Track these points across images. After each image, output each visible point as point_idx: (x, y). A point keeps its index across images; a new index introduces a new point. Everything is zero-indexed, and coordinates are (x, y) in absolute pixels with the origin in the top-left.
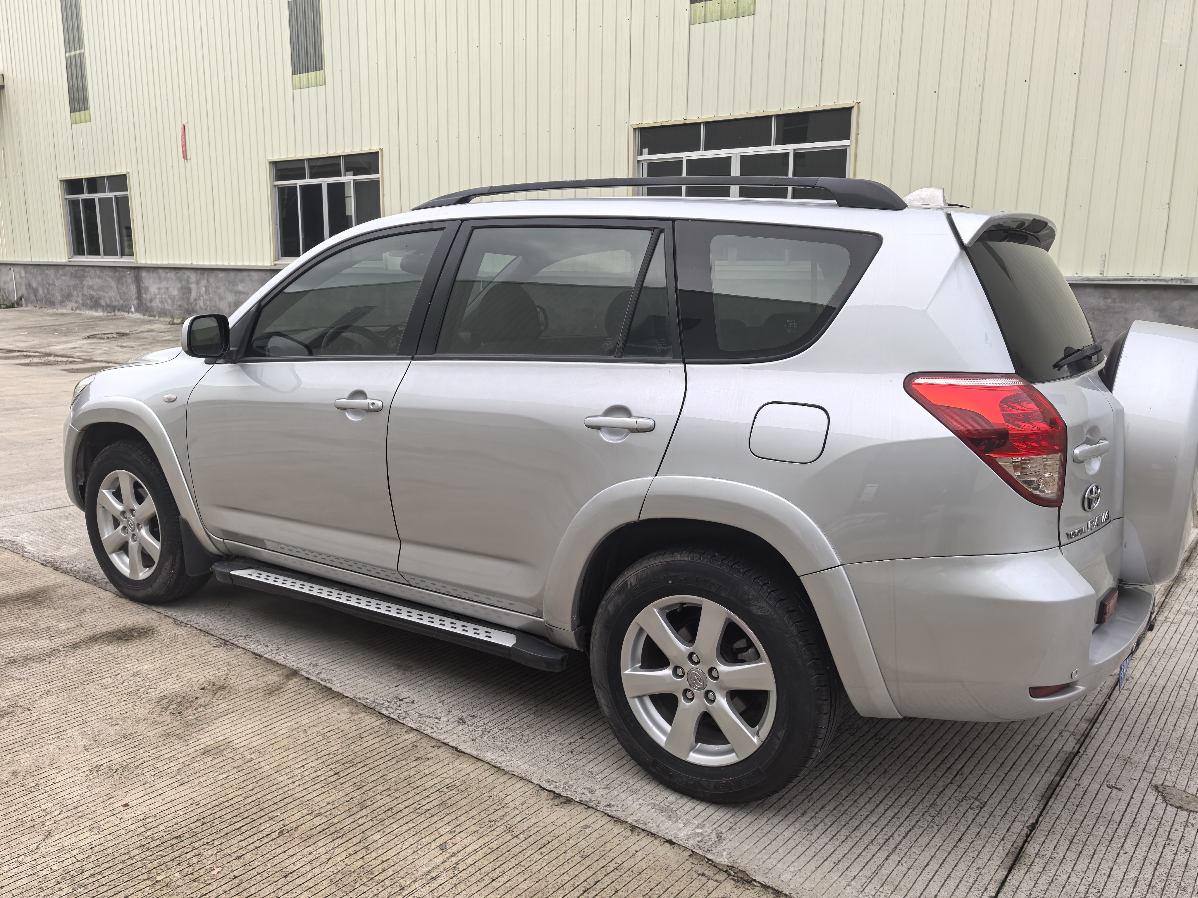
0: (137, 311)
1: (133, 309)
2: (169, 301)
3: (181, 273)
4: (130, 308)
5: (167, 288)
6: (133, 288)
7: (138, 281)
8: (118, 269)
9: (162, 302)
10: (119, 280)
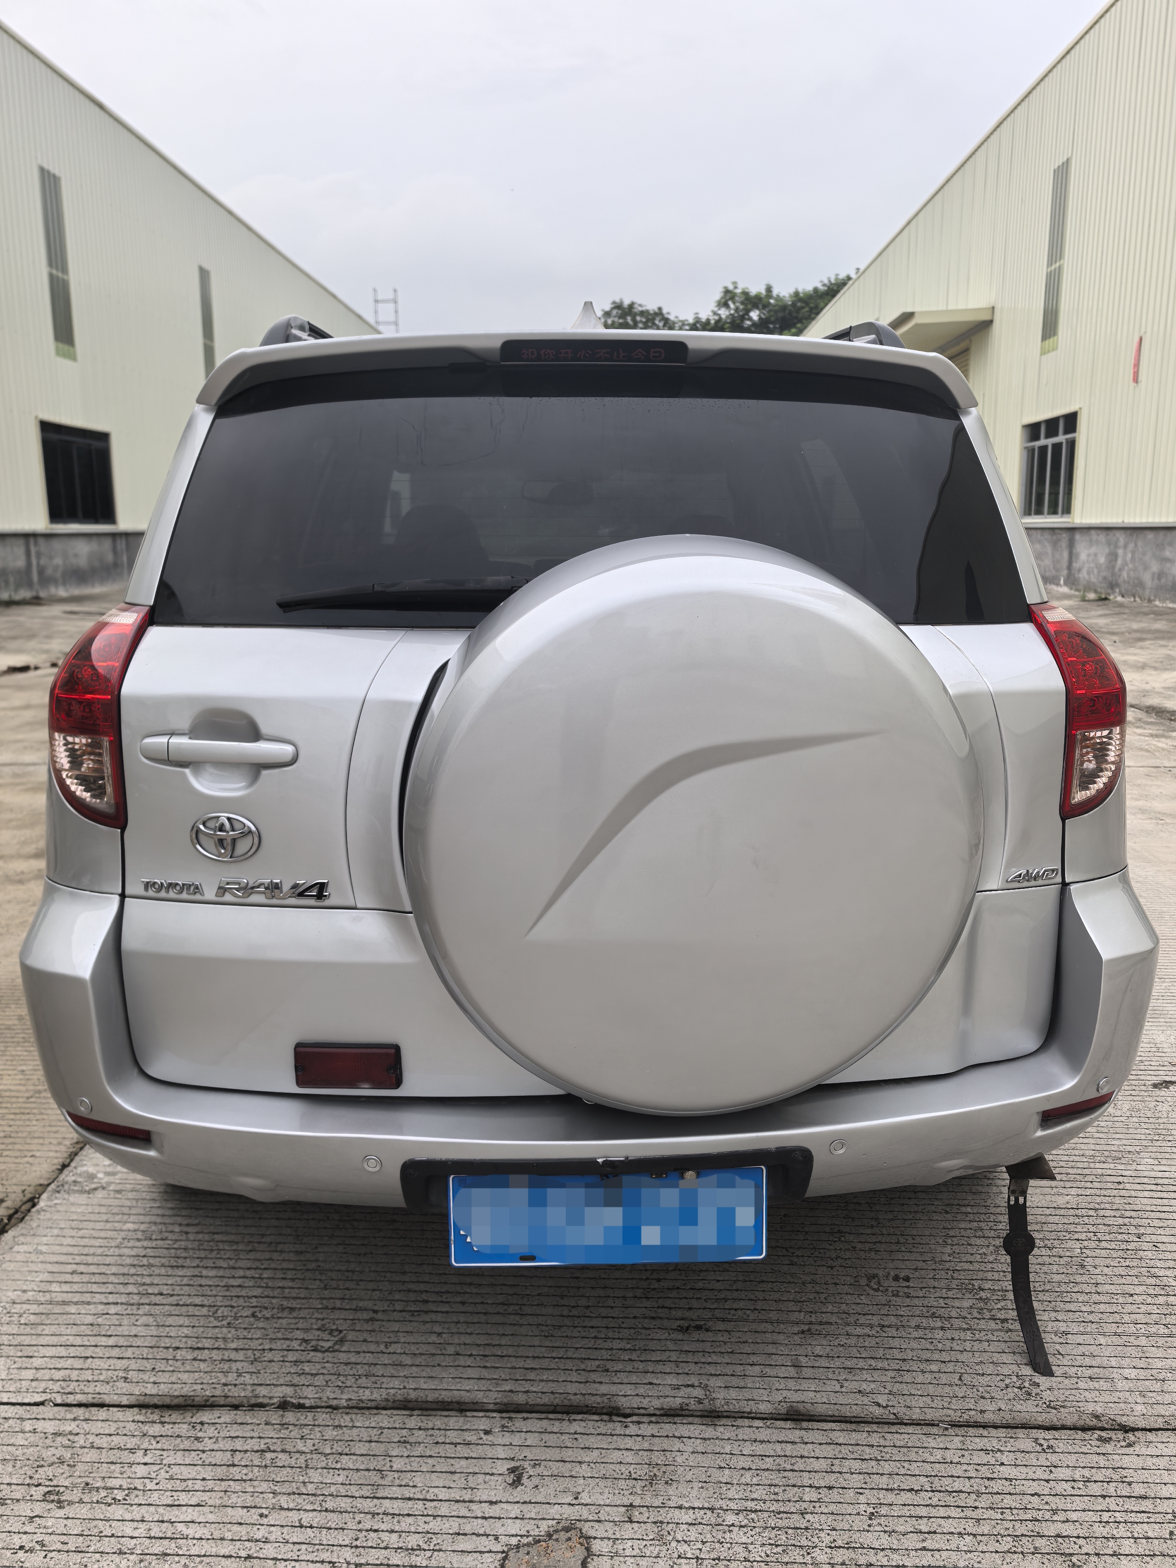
0: (1066, 584)
1: (1062, 582)
2: (1096, 571)
3: (1111, 533)
4: (1060, 580)
5: (1096, 555)
6: (1066, 554)
7: (1071, 544)
8: (1057, 531)
9: (1088, 573)
10: (1055, 544)
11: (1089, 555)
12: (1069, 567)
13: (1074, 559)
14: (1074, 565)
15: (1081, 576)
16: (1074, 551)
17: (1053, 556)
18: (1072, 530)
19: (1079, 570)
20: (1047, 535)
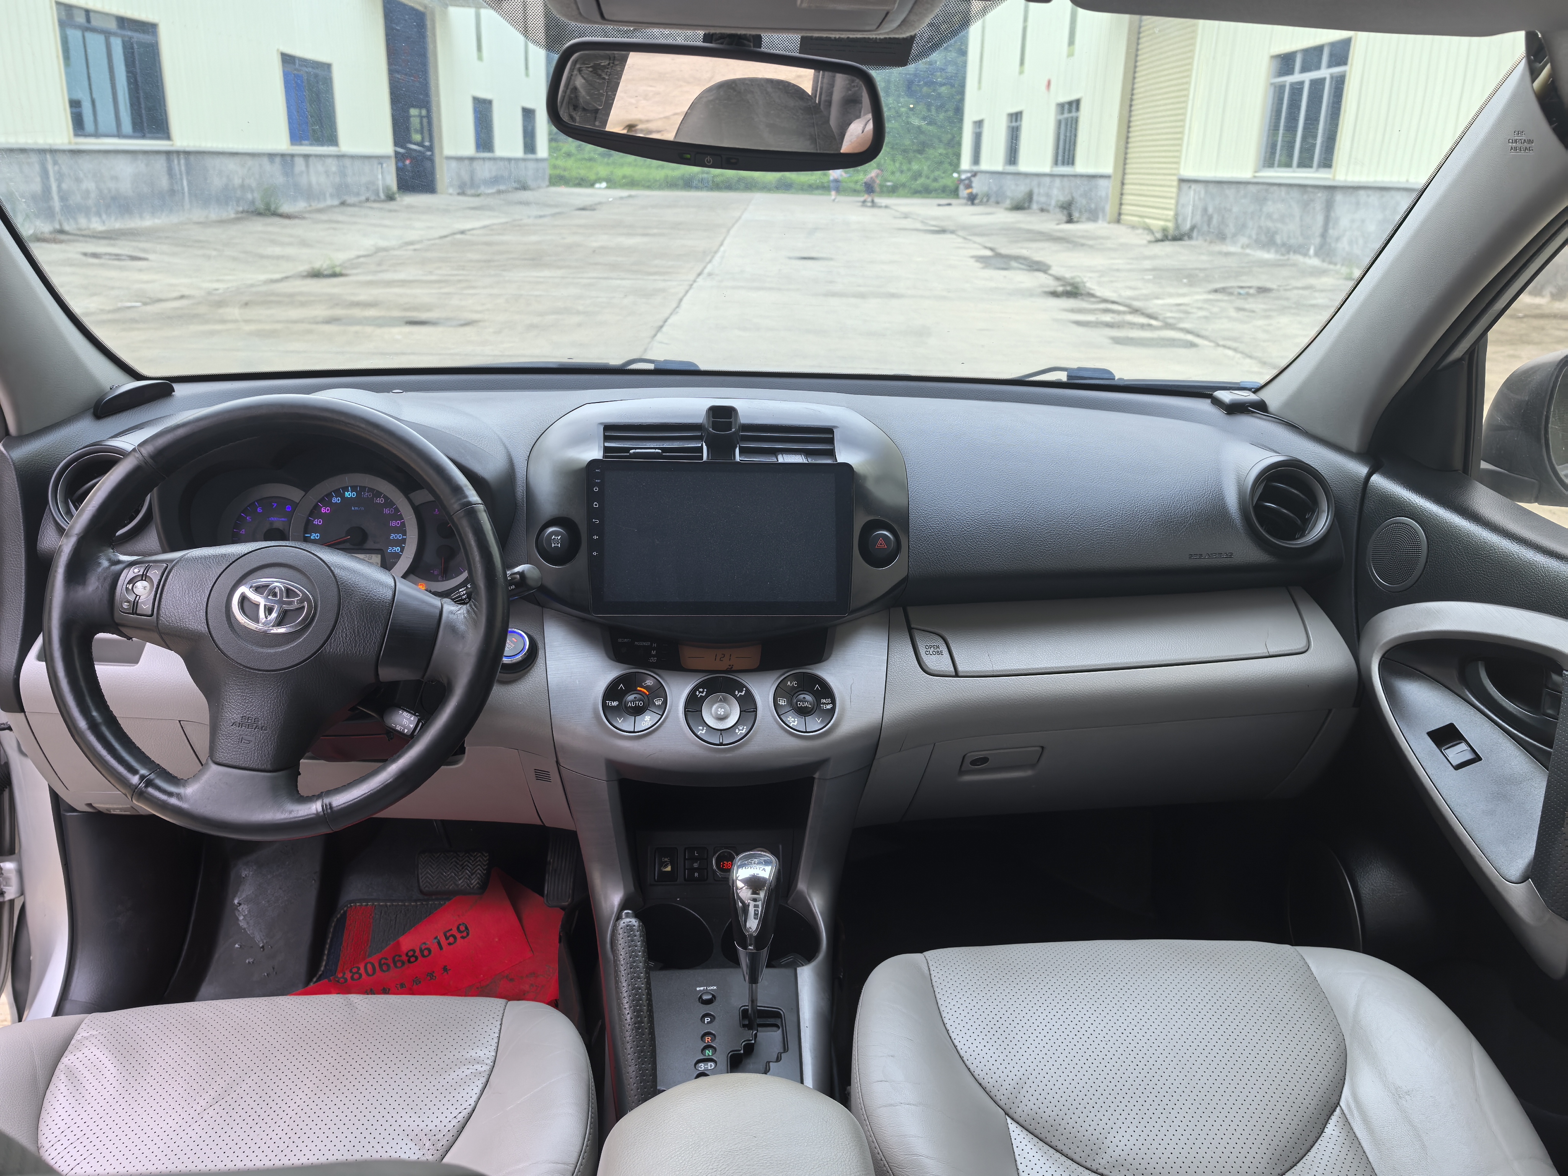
11: (1353, 221)
12: (1324, 235)
13: (1331, 225)
14: (1331, 232)
15: (1340, 245)
16: (1333, 214)
17: (1301, 219)
18: (1332, 189)
19: (1338, 239)
20: (1295, 193)
